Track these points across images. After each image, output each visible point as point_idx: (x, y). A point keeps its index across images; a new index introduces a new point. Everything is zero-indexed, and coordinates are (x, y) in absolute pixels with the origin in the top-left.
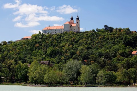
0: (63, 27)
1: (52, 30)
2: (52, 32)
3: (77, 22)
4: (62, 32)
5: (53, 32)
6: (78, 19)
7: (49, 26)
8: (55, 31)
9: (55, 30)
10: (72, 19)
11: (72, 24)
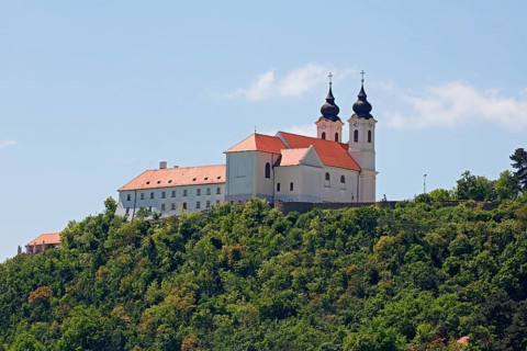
0: (218, 174)
1: (169, 193)
2: (168, 206)
3: (356, 132)
4: (208, 203)
5: (173, 208)
6: (363, 109)
7: (163, 166)
8: (185, 199)
9: (185, 190)
10: (330, 112)
11: (283, 152)
